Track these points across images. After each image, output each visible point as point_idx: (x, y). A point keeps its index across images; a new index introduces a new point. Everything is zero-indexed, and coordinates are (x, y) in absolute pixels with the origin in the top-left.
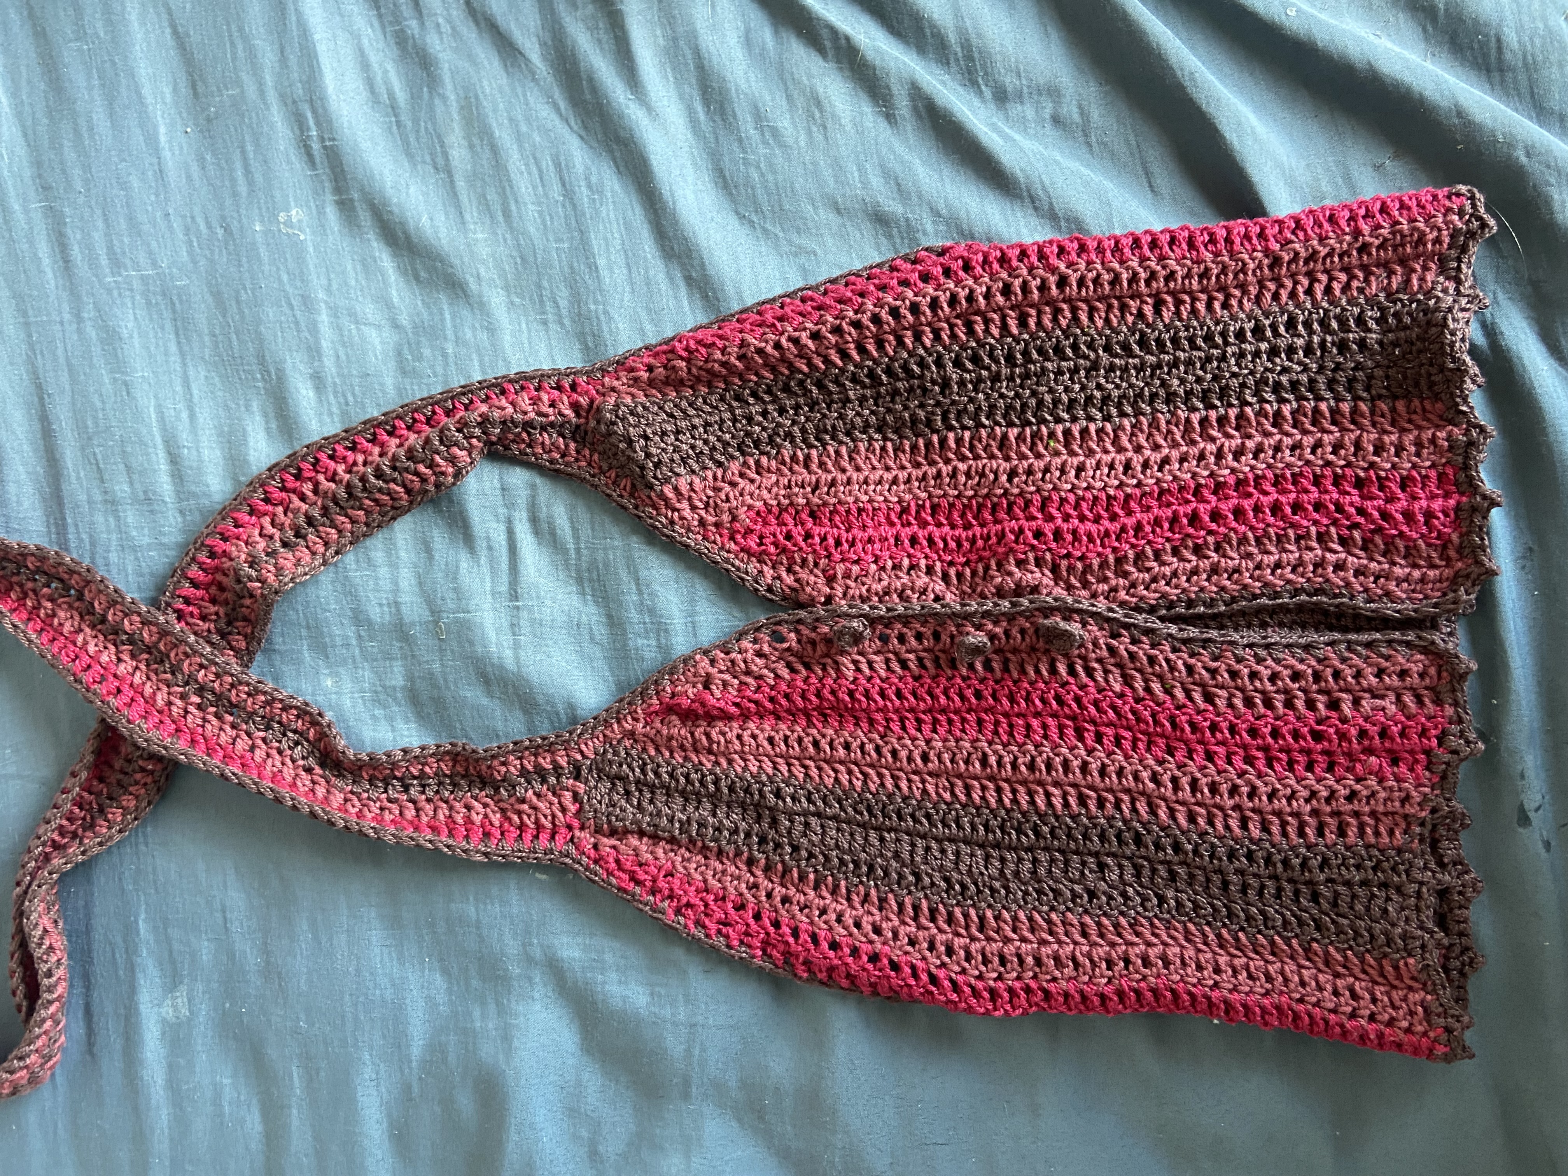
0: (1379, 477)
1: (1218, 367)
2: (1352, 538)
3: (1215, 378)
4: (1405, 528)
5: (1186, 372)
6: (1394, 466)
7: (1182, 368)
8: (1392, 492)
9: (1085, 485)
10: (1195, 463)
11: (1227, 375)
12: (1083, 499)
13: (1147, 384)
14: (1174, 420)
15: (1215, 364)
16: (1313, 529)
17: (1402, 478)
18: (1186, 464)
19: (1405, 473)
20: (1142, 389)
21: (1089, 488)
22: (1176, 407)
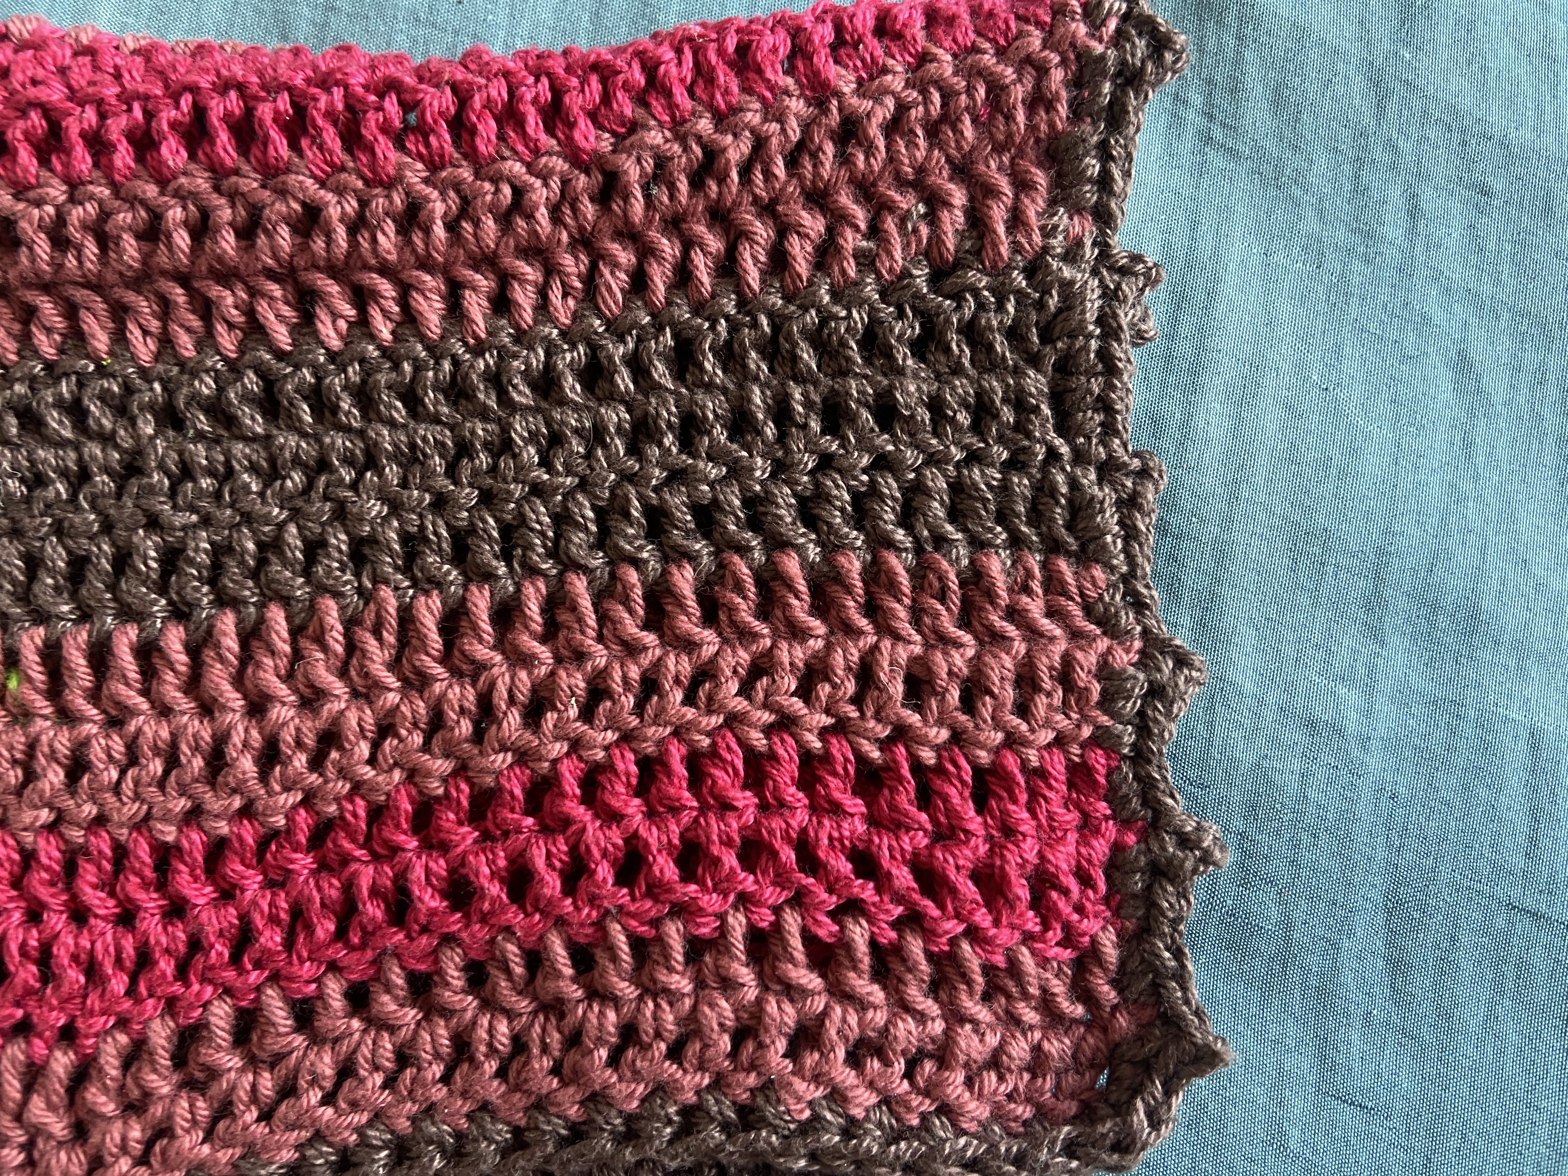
0: (917, 767)
1: (493, 470)
2: (845, 944)
3: (487, 499)
4: (982, 918)
5: (404, 484)
6: (957, 737)
7: (392, 472)
8: (950, 812)
9: (89, 810)
10: (418, 739)
11: (517, 490)
12: (84, 850)
13: (296, 514)
14: (369, 618)
15: (484, 460)
16: (738, 923)
17: (978, 771)
18: (389, 744)
19: (984, 757)
20: (281, 527)
21: (100, 821)
22: (379, 580)
